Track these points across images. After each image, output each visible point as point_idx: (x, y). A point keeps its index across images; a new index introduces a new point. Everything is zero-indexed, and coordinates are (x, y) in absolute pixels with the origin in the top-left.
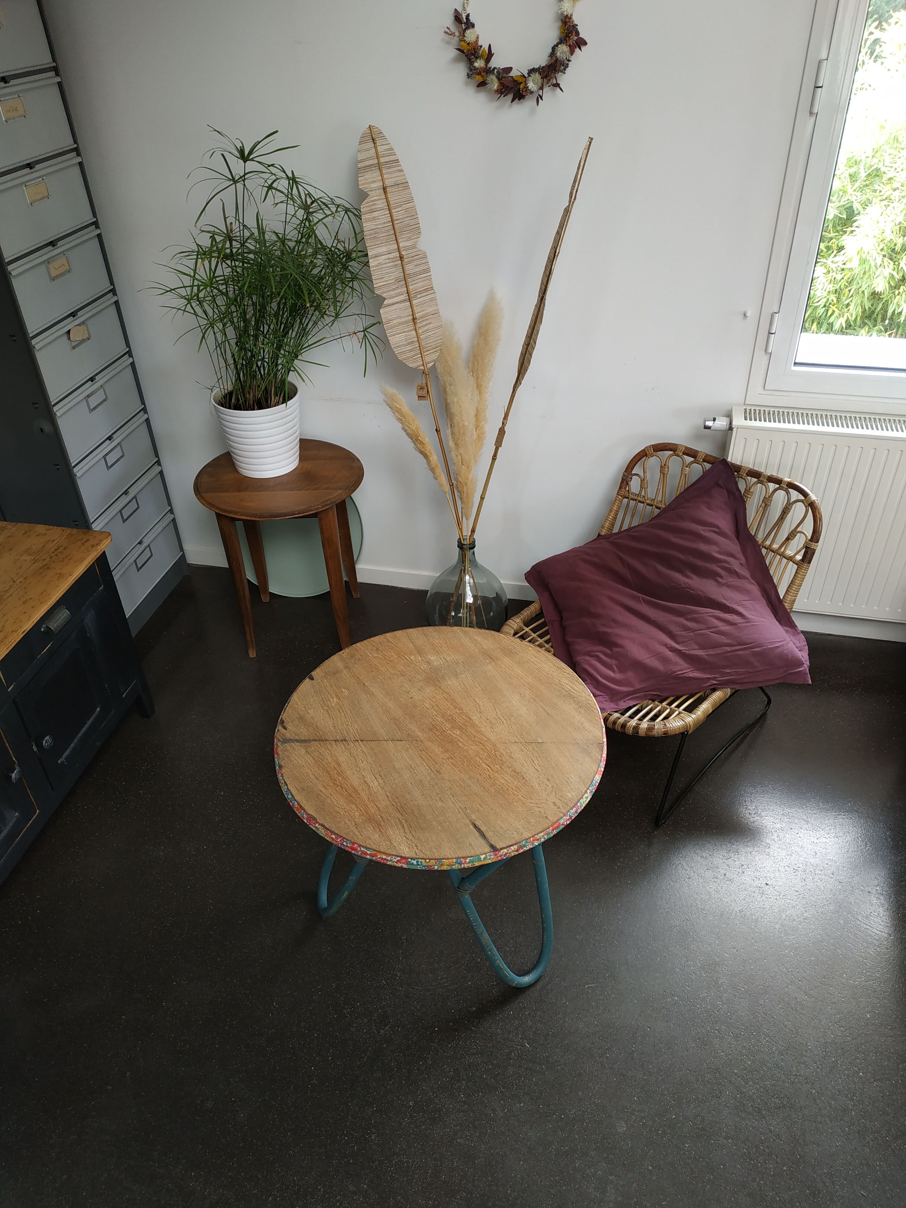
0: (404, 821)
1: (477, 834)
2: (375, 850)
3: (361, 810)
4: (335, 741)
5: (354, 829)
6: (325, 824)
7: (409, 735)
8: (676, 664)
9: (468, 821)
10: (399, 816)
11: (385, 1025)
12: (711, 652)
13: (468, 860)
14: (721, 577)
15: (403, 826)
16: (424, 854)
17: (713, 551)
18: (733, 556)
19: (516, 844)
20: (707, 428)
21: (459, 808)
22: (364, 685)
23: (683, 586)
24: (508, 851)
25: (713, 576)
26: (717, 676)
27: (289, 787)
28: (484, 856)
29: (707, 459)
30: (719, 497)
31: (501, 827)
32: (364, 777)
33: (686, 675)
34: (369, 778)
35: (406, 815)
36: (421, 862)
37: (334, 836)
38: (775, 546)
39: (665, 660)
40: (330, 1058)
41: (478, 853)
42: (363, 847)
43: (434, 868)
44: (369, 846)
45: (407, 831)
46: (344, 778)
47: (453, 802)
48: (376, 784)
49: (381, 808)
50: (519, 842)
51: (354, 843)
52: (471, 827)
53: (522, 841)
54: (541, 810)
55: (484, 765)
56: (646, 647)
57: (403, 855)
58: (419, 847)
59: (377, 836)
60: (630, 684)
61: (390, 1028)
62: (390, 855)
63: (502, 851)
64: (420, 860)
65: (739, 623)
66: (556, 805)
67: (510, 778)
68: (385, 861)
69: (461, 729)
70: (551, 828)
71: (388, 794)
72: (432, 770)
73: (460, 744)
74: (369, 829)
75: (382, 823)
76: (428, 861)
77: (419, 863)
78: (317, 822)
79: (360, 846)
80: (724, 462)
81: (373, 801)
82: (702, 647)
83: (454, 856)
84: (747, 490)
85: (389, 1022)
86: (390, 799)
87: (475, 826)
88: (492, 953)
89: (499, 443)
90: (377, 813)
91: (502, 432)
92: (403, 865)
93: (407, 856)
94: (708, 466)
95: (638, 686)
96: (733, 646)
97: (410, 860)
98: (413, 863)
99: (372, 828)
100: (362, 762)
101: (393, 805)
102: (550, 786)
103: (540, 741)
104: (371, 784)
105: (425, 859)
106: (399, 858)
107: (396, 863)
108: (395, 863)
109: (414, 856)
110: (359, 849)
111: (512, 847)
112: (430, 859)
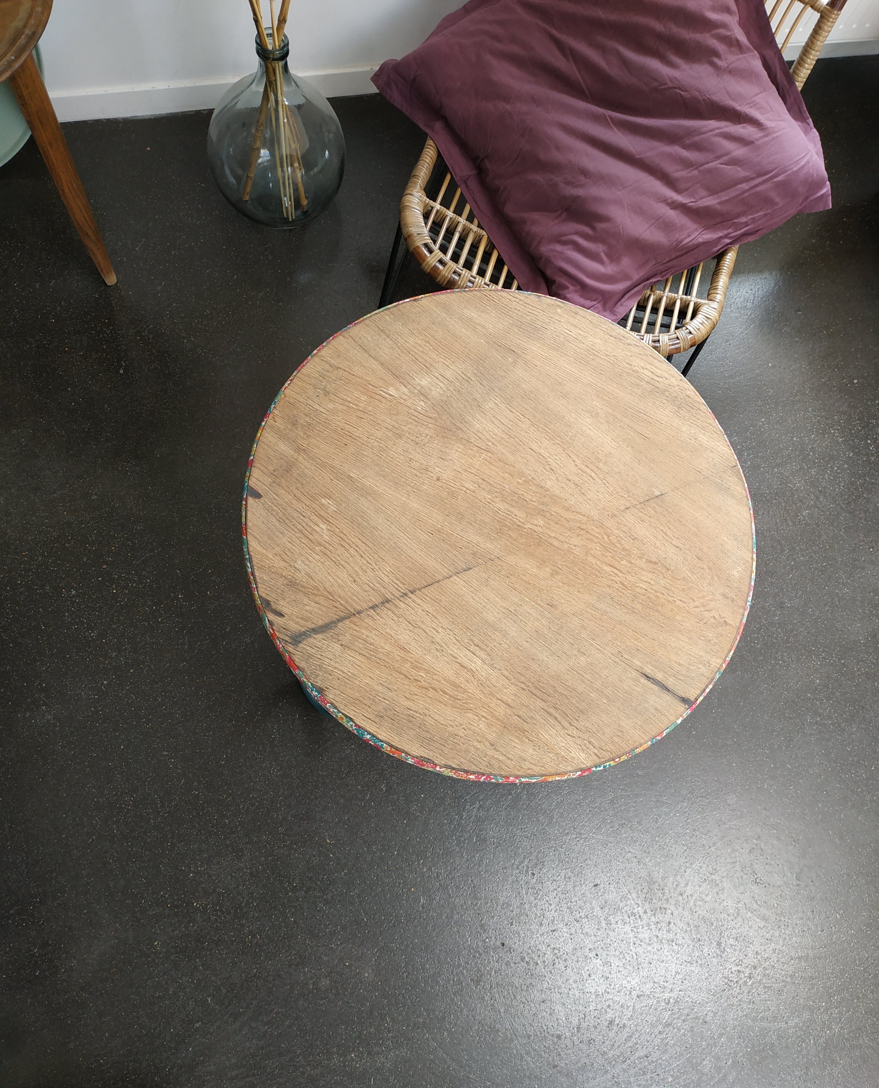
0: (552, 711)
1: (656, 688)
3: (483, 717)
4: (372, 608)
5: (491, 753)
6: (450, 763)
7: (474, 554)
9: (634, 674)
10: (543, 704)
13: (664, 735)
14: (718, 55)
15: (556, 718)
16: (607, 751)
19: (710, 683)
21: (613, 657)
22: (350, 477)
23: (670, 85)
27: (358, 723)
28: (681, 719)
31: (680, 664)
32: (456, 658)
34: (463, 656)
35: (550, 699)
41: (672, 718)
44: (530, 772)
45: (566, 724)
46: (427, 672)
47: (598, 649)
48: (479, 662)
49: (509, 700)
50: (713, 678)
51: (507, 777)
52: (643, 681)
53: (716, 675)
54: (713, 613)
55: (605, 568)
56: (640, 211)
57: (583, 766)
58: (596, 744)
59: (531, 751)
62: (566, 773)
63: (698, 701)
64: (608, 764)
65: (757, 140)
66: (727, 598)
67: (650, 575)
69: (541, 513)
71: (506, 673)
72: (542, 607)
73: (555, 543)
74: (514, 744)
75: (526, 727)
76: (617, 760)
77: (607, 767)
78: (436, 765)
79: (517, 777)
81: (491, 694)
83: (646, 738)
86: (513, 680)
87: (647, 677)
90: (509, 711)
93: (589, 765)
96: (753, 179)
97: (594, 769)
98: (598, 771)
99: (516, 741)
100: (437, 631)
101: (522, 689)
102: (705, 567)
103: (657, 493)
104: (473, 667)
105: (613, 759)
106: (579, 773)
109: (598, 761)
111: (707, 690)
112: (619, 756)
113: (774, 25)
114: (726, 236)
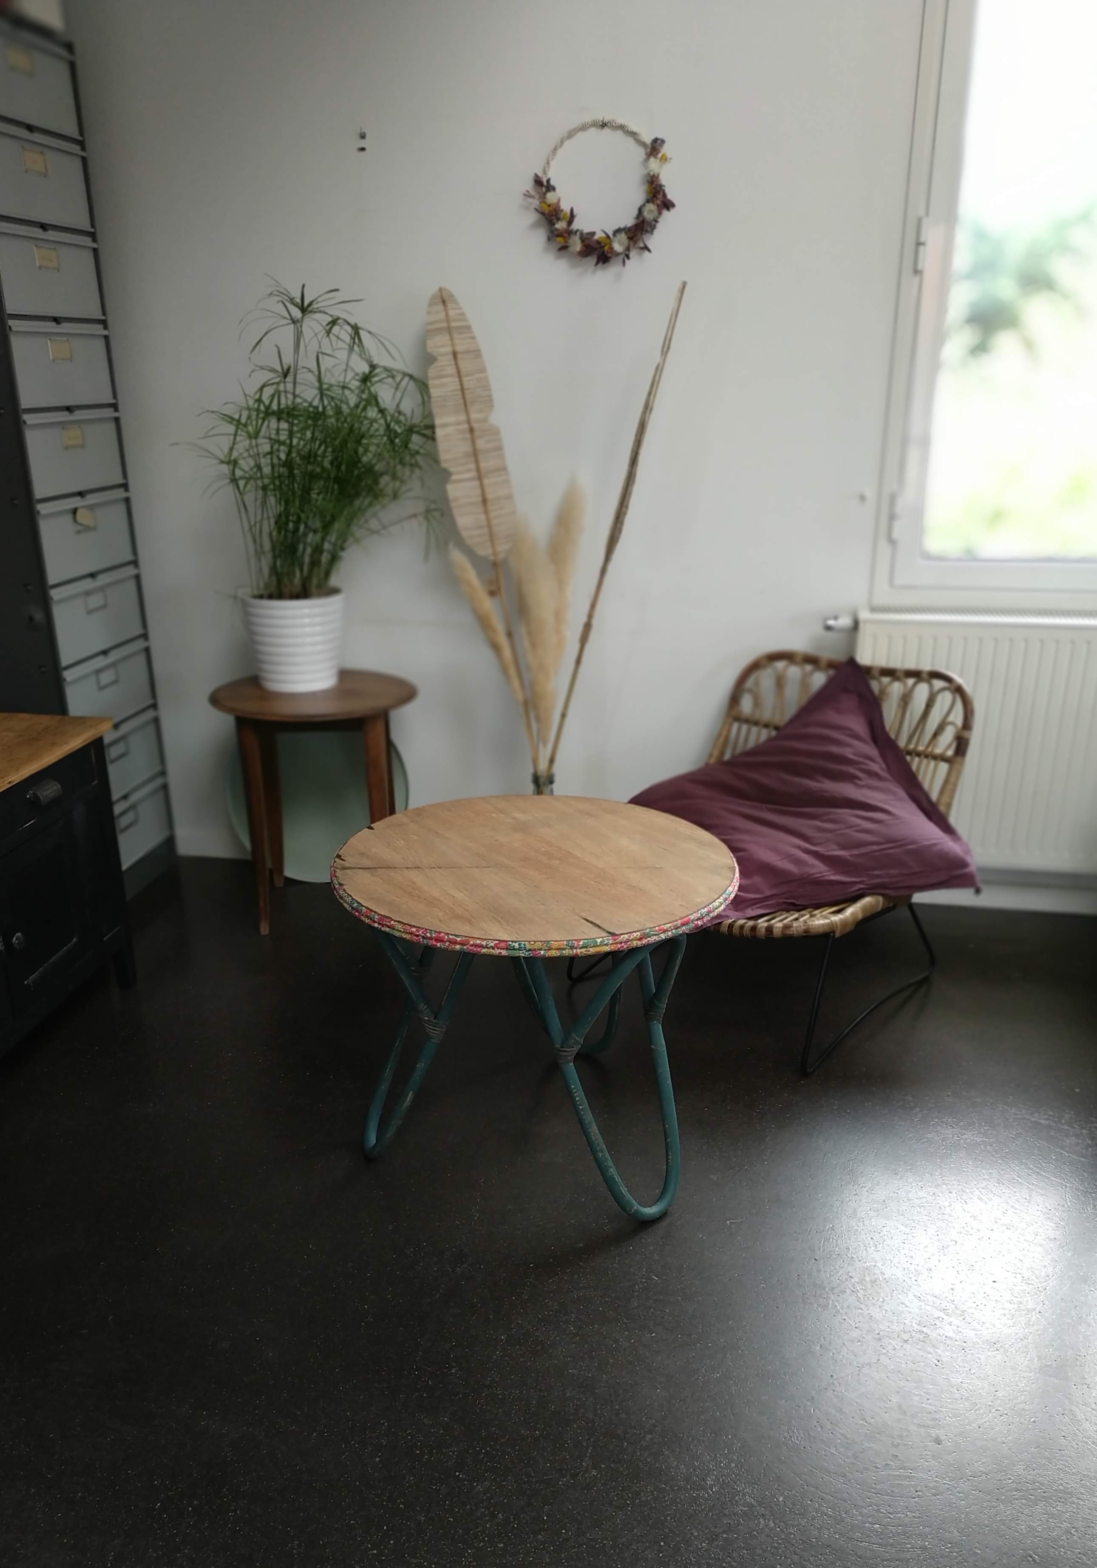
0: (500, 919)
1: (590, 925)
2: (466, 937)
3: (445, 911)
4: (407, 868)
6: (401, 920)
7: (497, 864)
8: (813, 866)
9: (577, 917)
10: (494, 915)
12: (856, 852)
13: (581, 943)
14: (858, 778)
15: (499, 922)
17: (848, 753)
18: (871, 759)
19: (638, 931)
20: (828, 628)
21: (566, 909)
22: (437, 832)
23: (814, 790)
24: (630, 937)
25: (851, 778)
26: (864, 879)
27: (354, 897)
28: (601, 939)
29: (831, 665)
30: (849, 702)
31: (619, 920)
32: (447, 891)
33: (826, 878)
34: (453, 892)
35: (502, 915)
36: (524, 945)
37: (414, 929)
38: (921, 748)
39: (798, 862)
41: (593, 936)
42: (452, 935)
43: (540, 953)
44: (459, 934)
45: (505, 924)
46: (421, 892)
47: (557, 905)
48: (462, 895)
49: (470, 910)
50: (643, 930)
51: (440, 933)
52: (583, 921)
53: (646, 929)
55: (592, 882)
56: (775, 850)
57: (502, 939)
58: (521, 934)
60: (758, 891)
62: (486, 939)
63: (622, 936)
64: (523, 943)
67: (625, 890)
68: (479, 949)
69: (561, 860)
70: (680, 922)
71: (478, 901)
72: (528, 886)
73: (561, 869)
74: (458, 923)
75: (474, 920)
76: (532, 943)
77: (522, 945)
78: (392, 920)
79: (447, 934)
80: (852, 662)
81: (459, 906)
82: (843, 847)
83: (564, 939)
84: (883, 691)
86: (481, 904)
87: (587, 921)
89: (584, 639)
90: (466, 913)
91: (588, 627)
92: (502, 951)
93: (507, 939)
94: (831, 672)
95: (768, 893)
96: (880, 844)
97: (511, 943)
98: (514, 946)
99: (461, 923)
100: (443, 881)
101: (484, 908)
103: (658, 867)
104: (456, 895)
105: (530, 942)
106: (497, 942)
107: (493, 948)
108: (492, 950)
109: (516, 939)
110: (446, 937)
111: (634, 934)
112: (535, 942)
113: (920, 778)
114: (860, 883)
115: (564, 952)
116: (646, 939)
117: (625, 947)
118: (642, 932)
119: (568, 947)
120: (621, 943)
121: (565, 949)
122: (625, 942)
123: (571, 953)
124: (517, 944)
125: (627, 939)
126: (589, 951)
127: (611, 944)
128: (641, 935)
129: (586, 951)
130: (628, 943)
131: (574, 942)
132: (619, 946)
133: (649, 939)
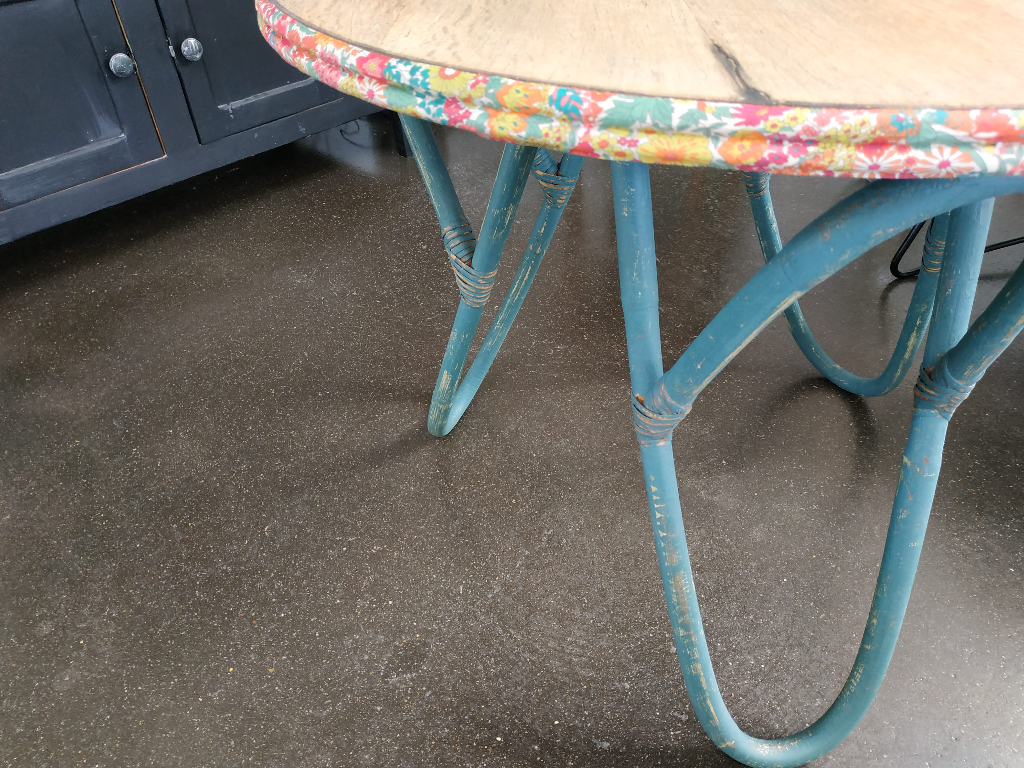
11: (408, 669)
13: (607, 105)
19: (874, 108)
24: (823, 122)
40: (271, 670)
41: (670, 88)
53: (919, 108)
61: (412, 680)
63: (789, 113)
64: (424, 67)
76: (449, 72)
85: (418, 667)
87: (721, 52)
88: (689, 637)
105: (444, 66)
112: (459, 70)
115: (543, 127)
116: (903, 148)
117: (792, 161)
118: (889, 116)
119: (558, 113)
120: (778, 140)
121: (547, 117)
122: (796, 140)
123: (566, 136)
124: (409, 68)
125: (808, 130)
126: (634, 143)
127: (733, 135)
128: (881, 126)
129: (622, 142)
130: (811, 149)
131: (583, 94)
132: (767, 151)
133: (917, 154)
